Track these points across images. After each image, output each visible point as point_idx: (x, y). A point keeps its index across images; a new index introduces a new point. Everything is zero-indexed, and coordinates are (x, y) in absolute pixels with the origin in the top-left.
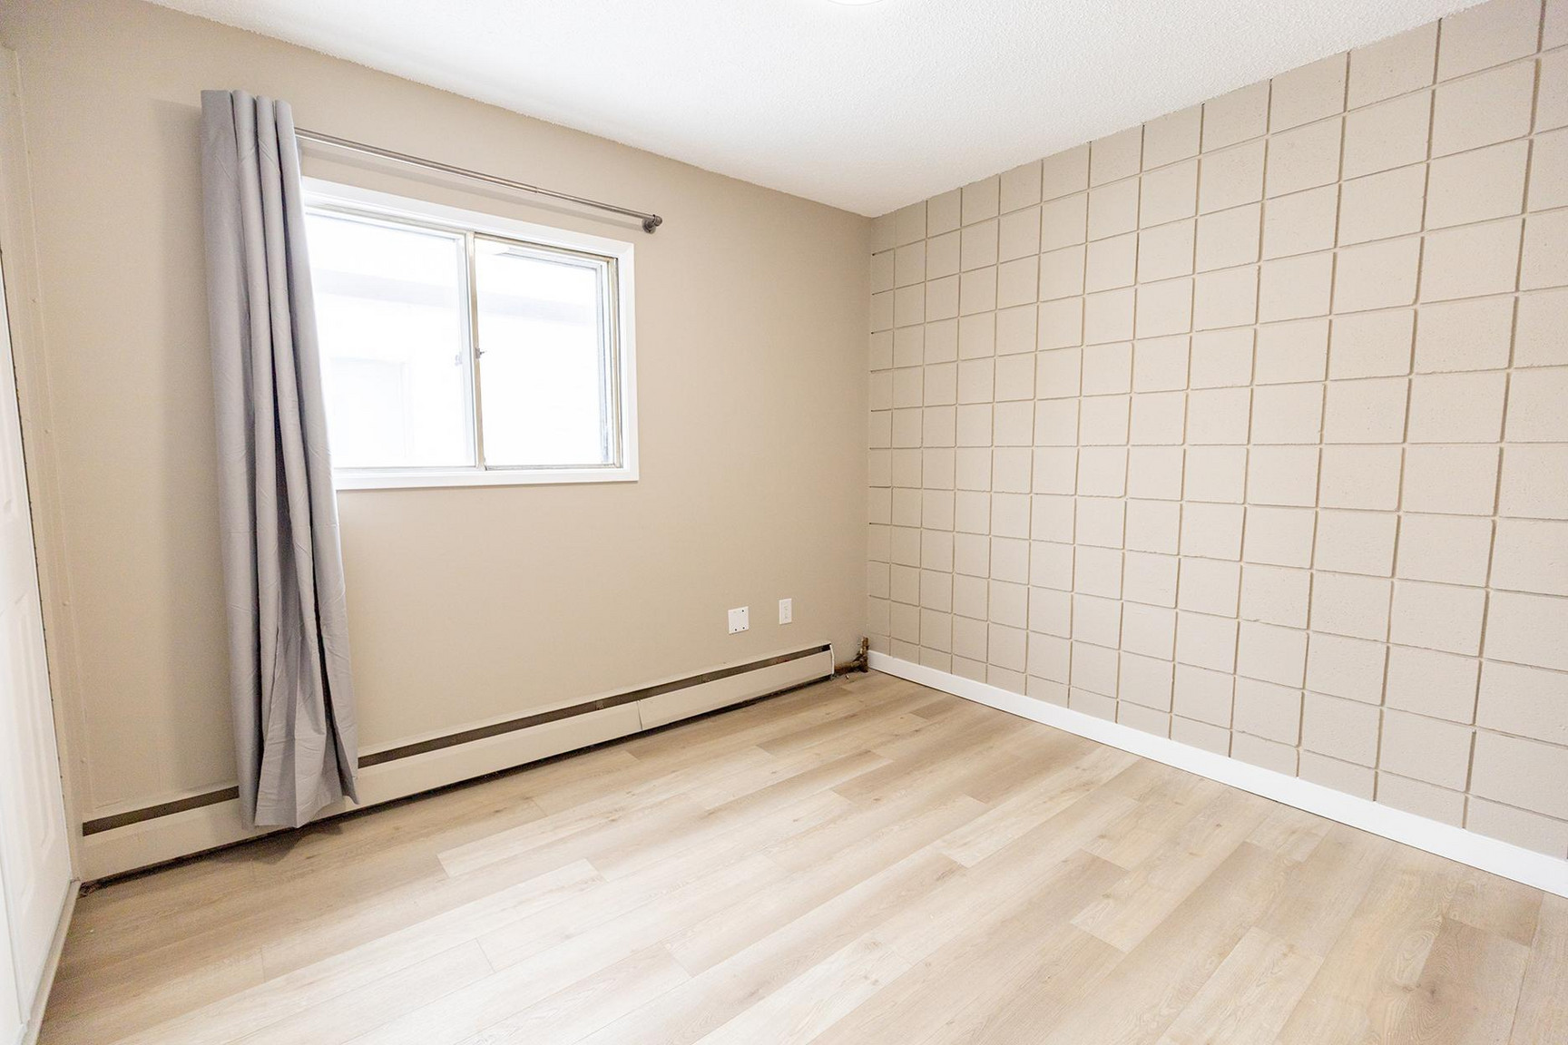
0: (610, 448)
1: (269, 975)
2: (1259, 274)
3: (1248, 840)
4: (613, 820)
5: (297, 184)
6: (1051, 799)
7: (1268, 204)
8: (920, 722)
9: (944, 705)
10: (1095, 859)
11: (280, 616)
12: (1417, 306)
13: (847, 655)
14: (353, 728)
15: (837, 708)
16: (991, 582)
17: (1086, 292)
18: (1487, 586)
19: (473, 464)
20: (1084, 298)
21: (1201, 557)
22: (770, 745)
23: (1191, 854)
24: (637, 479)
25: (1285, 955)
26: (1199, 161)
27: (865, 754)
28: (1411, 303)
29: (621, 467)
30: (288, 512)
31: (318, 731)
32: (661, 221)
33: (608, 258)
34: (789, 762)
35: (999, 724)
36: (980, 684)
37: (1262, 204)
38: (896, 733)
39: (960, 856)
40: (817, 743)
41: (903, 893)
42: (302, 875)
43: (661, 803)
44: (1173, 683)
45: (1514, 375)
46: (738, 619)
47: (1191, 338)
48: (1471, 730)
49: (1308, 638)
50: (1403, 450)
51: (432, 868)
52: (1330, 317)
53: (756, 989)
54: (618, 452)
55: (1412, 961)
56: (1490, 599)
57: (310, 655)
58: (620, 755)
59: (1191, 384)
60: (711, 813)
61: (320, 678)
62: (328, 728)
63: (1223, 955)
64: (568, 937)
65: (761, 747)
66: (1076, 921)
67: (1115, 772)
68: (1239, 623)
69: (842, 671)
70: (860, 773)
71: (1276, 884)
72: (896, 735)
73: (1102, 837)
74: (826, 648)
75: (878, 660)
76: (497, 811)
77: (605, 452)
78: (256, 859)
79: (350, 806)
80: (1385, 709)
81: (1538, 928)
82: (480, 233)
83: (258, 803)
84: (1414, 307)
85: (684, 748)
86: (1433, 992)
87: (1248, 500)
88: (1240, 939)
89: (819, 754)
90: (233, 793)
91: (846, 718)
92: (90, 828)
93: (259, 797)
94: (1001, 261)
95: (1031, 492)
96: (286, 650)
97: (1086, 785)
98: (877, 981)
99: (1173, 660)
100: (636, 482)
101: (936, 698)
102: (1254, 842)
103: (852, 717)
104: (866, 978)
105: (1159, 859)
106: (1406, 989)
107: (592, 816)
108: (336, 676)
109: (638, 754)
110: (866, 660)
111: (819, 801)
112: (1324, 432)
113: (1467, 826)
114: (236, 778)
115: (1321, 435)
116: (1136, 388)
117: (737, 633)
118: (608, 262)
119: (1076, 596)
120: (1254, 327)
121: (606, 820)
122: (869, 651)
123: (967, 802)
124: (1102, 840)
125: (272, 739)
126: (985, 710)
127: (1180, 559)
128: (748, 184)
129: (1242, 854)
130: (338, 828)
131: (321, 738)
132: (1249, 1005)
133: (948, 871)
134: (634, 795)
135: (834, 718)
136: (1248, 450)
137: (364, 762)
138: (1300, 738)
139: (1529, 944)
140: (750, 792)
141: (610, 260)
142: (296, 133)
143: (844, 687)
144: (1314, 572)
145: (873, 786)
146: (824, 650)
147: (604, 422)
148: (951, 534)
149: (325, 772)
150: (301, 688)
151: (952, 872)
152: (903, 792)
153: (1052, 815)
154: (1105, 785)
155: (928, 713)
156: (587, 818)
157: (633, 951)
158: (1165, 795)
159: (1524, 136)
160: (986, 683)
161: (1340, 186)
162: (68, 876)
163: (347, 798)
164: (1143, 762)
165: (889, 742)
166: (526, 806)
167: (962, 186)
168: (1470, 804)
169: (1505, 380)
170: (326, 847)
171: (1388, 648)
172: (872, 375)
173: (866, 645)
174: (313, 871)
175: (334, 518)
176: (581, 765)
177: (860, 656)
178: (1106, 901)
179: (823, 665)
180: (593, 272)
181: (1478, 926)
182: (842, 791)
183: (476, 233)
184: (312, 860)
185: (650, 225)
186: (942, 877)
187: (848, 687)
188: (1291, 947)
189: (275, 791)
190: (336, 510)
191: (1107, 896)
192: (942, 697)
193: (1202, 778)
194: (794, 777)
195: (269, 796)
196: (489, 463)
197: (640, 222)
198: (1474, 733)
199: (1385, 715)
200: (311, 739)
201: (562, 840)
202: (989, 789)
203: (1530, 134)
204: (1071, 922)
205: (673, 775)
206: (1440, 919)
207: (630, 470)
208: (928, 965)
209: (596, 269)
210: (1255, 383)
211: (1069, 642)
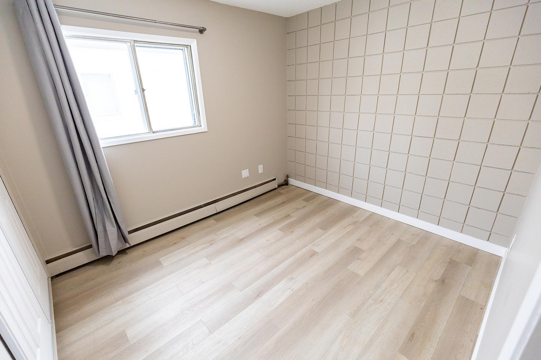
0: (196, 119)
1: (117, 300)
2: (427, 52)
3: (400, 239)
4: (211, 244)
5: (60, 28)
6: (344, 228)
7: (433, 24)
8: (305, 203)
9: (314, 196)
10: (356, 247)
11: (93, 193)
12: (477, 69)
13: (281, 180)
14: (124, 224)
15: (279, 200)
16: (329, 158)
17: (366, 55)
18: (481, 165)
19: (148, 132)
20: (365, 57)
21: (396, 152)
22: (258, 214)
23: (384, 244)
24: (207, 131)
25: (406, 273)
26: (411, 4)
27: (288, 216)
28: (476, 67)
29: (201, 126)
30: (88, 159)
31: (114, 227)
32: (206, 30)
33: (187, 46)
34: (264, 220)
35: (330, 202)
36: (324, 189)
37: (431, 24)
38: (297, 208)
39: (317, 249)
40: (273, 213)
41: (300, 262)
42: (119, 269)
43: (226, 237)
44: (384, 191)
45: (504, 95)
46: (245, 173)
47: (400, 75)
48: (468, 207)
49: (426, 179)
50: (464, 120)
51: (158, 264)
52: (448, 71)
53: (259, 294)
54: (199, 121)
55: (438, 273)
56: (481, 169)
57: (106, 205)
58: (211, 221)
59: (399, 93)
60: (242, 240)
61: (111, 212)
62: (116, 226)
63: (388, 275)
64: (203, 283)
65: (255, 216)
66: (349, 267)
67: (364, 218)
68: (405, 173)
69: (280, 186)
70: (287, 223)
71: (406, 252)
72: (297, 209)
73: (358, 240)
74: (275, 179)
75: (292, 181)
76: (175, 243)
77: (194, 121)
78: (103, 264)
79: (128, 246)
80: (445, 200)
81: (475, 261)
82: (136, 41)
83: (100, 250)
84: (476, 69)
85: (231, 217)
86: (443, 281)
87: (413, 134)
88: (394, 270)
89: (274, 217)
90: (90, 246)
91: (282, 203)
92: (48, 262)
93: (99, 248)
94: (335, 40)
95: (343, 128)
96: (98, 203)
97: (355, 222)
98: (293, 289)
99: (384, 184)
100: (207, 132)
101: (311, 194)
102: (402, 239)
103: (284, 203)
104: (290, 288)
105: (374, 246)
106: (436, 281)
107: (205, 243)
108: (116, 210)
109: (217, 220)
110: (288, 182)
111: (274, 233)
112: (440, 112)
113: (462, 232)
114: (90, 242)
115: (439, 113)
116: (380, 93)
117: (245, 178)
118: (187, 47)
119: (355, 163)
120: (422, 73)
121: (209, 244)
122: (289, 178)
123: (319, 231)
124: (358, 241)
125: (99, 231)
126: (325, 198)
127: (389, 153)
128: (238, 8)
129: (398, 243)
130: (126, 252)
131: (115, 229)
132: (394, 289)
133: (313, 254)
134: (217, 235)
135: (279, 203)
136: (415, 117)
137: (130, 232)
138: (419, 207)
139: (471, 266)
140: (253, 231)
141: (188, 46)
142: (55, 7)
143: (281, 192)
144: (430, 158)
145: (290, 227)
146: (274, 180)
147: (192, 109)
148: (316, 141)
149: (118, 238)
150: (105, 215)
151: (314, 254)
152: (300, 229)
153: (344, 234)
154: (361, 223)
155: (307, 200)
156: (203, 244)
157: (223, 285)
158: (378, 225)
159: (526, 4)
160: (326, 189)
161: (459, 19)
162: (46, 277)
163: (127, 244)
164: (373, 214)
165: (295, 211)
166: (184, 241)
167: (321, 7)
168: (464, 226)
169: (500, 97)
170: (124, 258)
171: (449, 182)
172: (288, 82)
173: (288, 177)
174: (121, 267)
175: (103, 157)
176: (199, 225)
177: (285, 181)
178: (358, 261)
179: (274, 185)
180: (182, 51)
181: (459, 261)
182: (281, 229)
183: (134, 41)
184: (120, 263)
185: (202, 31)
186: (311, 256)
187: (282, 191)
188: (408, 271)
189: (104, 246)
190: (104, 155)
191: (358, 259)
192: (313, 193)
193: (390, 219)
194: (266, 226)
195: (103, 247)
196: (154, 130)
197: (198, 30)
198: (469, 207)
199: (445, 202)
200: (112, 230)
201: (197, 251)
202: (325, 226)
203: (528, 3)
204: (348, 268)
205: (229, 227)
206: (449, 260)
207: (204, 128)
208: (307, 283)
209: (182, 50)
210: (420, 93)
211: (352, 178)
